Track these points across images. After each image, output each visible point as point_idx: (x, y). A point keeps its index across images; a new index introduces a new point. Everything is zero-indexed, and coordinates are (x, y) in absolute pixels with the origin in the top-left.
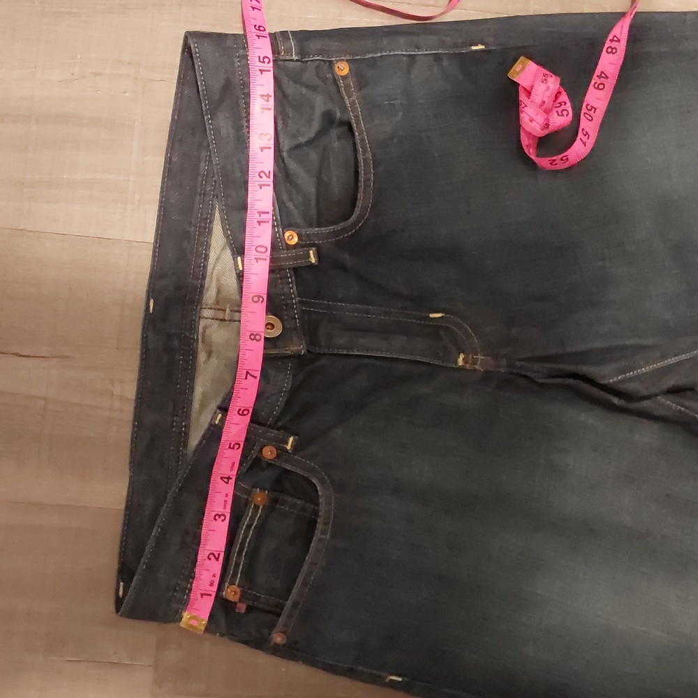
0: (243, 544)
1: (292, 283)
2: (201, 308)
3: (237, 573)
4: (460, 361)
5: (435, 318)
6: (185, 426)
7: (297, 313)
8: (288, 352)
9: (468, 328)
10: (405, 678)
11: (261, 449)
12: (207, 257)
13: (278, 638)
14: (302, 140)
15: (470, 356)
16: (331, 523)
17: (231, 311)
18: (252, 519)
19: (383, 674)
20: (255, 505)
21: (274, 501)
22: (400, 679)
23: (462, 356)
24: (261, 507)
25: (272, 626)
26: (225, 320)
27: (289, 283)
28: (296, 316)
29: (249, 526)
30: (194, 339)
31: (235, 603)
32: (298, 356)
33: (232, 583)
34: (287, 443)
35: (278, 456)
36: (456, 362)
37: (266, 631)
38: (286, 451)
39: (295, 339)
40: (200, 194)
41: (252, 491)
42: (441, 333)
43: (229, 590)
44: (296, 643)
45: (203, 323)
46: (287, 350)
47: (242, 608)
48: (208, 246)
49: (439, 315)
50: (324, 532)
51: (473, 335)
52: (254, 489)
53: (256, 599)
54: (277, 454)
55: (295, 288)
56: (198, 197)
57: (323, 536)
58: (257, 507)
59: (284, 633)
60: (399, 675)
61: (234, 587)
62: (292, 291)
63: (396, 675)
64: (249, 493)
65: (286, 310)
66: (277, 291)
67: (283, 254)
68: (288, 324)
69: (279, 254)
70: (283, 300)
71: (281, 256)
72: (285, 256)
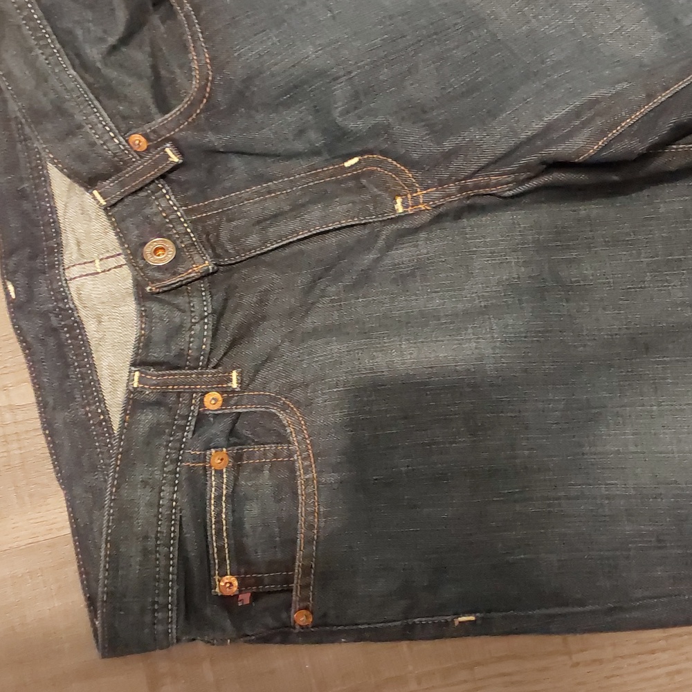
0: (219, 522)
1: (167, 193)
2: (64, 269)
3: (225, 560)
4: (399, 207)
5: (352, 166)
6: (102, 413)
7: (188, 227)
8: (193, 275)
9: (395, 163)
10: (478, 614)
11: (202, 401)
12: (54, 210)
13: (301, 618)
14: (112, 40)
15: (409, 196)
16: (311, 455)
17: (101, 260)
18: (219, 488)
19: (449, 618)
20: (216, 471)
21: (238, 458)
22: (472, 618)
23: (399, 200)
24: (224, 470)
25: (288, 607)
26: (98, 273)
27: (164, 195)
28: (189, 230)
29: (219, 498)
30: (71, 309)
31: (236, 596)
32: (206, 275)
33: (223, 575)
34: (231, 380)
35: (226, 402)
36: (394, 210)
37: (284, 615)
38: (233, 391)
39: (197, 257)
40: (21, 142)
41: (205, 455)
42: (364, 181)
43: (222, 584)
44: (325, 615)
45: (73, 286)
46: (190, 273)
47: (246, 598)
48: (51, 196)
49: (355, 160)
50: (306, 471)
51: (403, 168)
52: (208, 453)
53: (259, 582)
54: (224, 401)
55: (173, 198)
56: (19, 146)
57: (308, 476)
58: (219, 473)
59: (306, 608)
60: (469, 613)
61: (227, 578)
62: (171, 203)
63: (464, 614)
64: (203, 458)
65: (174, 227)
66: (155, 210)
67: (139, 166)
68: (182, 242)
69: (135, 168)
70: (165, 217)
71: (138, 169)
72: (142, 166)
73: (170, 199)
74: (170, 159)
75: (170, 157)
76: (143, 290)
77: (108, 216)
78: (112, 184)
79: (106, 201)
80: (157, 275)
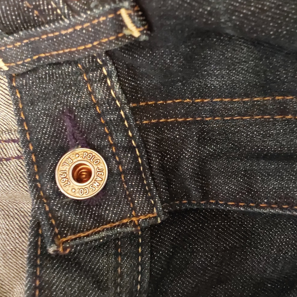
28: (134, 144)
62: (113, 94)
65: (111, 134)
66: (84, 100)
67: (66, 28)
68: (119, 163)
69: (58, 29)
70: (99, 116)
71: (63, 32)
72: (70, 30)
73: (112, 87)
74: (126, 32)
75: (126, 27)
76: (44, 248)
77: (12, 88)
78: (18, 44)
79: (8, 66)
80: (72, 218)
